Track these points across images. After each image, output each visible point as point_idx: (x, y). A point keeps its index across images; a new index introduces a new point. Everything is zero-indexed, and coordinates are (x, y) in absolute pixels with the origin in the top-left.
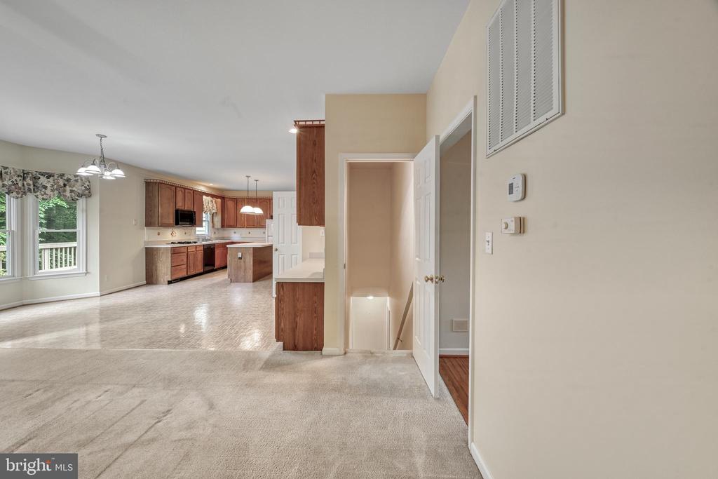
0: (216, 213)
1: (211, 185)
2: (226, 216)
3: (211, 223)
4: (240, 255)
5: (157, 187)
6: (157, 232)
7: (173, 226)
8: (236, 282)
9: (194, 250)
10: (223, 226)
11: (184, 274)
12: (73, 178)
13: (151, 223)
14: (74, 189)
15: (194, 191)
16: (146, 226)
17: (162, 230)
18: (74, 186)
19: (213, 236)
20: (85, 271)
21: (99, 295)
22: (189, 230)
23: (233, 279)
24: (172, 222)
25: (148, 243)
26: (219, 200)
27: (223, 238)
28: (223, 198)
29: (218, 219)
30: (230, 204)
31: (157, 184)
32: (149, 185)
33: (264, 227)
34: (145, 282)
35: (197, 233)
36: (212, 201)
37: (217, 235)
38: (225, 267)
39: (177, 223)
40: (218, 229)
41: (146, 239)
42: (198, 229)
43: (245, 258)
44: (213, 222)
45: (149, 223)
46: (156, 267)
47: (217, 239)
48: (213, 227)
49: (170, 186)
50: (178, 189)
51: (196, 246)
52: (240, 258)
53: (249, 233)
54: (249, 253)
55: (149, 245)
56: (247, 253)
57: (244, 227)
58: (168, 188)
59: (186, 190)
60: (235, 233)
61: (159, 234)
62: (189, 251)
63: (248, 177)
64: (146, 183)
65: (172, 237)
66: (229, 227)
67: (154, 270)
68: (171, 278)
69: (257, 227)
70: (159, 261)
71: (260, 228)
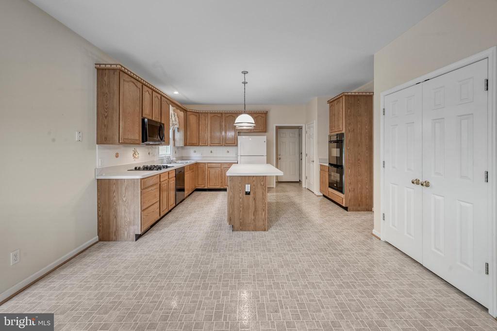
0: (178, 129)
1: (177, 93)
2: (188, 133)
3: (172, 141)
4: (248, 188)
5: (117, 77)
6: (113, 153)
7: (139, 144)
8: (241, 230)
9: (166, 178)
10: (185, 144)
11: (157, 216)
13: (106, 138)
15: (161, 96)
16: (97, 144)
17: (121, 149)
19: (174, 155)
23: (237, 225)
24: (137, 137)
25: (102, 170)
26: (182, 114)
28: (186, 111)
29: (180, 136)
30: (193, 119)
31: (117, 73)
32: (102, 72)
33: (236, 145)
34: (97, 239)
35: (160, 152)
36: (174, 115)
39: (144, 139)
40: (179, 148)
41: (98, 164)
43: (255, 193)
44: (174, 139)
45: (103, 139)
46: (116, 211)
48: (174, 145)
49: (135, 79)
51: (169, 172)
52: (248, 193)
53: (211, 152)
54: (261, 185)
55: (102, 175)
56: (259, 185)
57: (207, 146)
58: (132, 84)
59: (154, 92)
60: (195, 152)
61: (117, 156)
62: (162, 180)
63: (245, 74)
64: (98, 69)
65: (135, 160)
66: (191, 146)
67: (112, 217)
68: (141, 230)
69: (222, 146)
70: (121, 202)
71: (225, 146)
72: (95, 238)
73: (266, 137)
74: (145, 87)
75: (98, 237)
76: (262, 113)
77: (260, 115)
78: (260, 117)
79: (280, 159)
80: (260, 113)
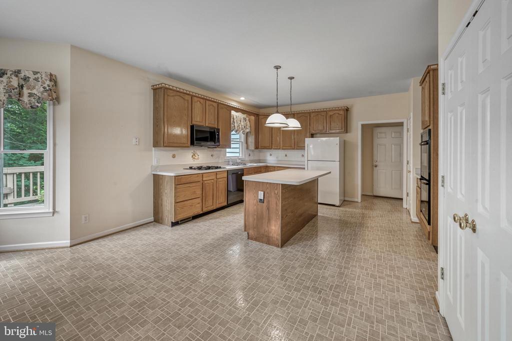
0: (250, 132)
1: (242, 99)
2: (260, 137)
3: (245, 145)
5: (163, 94)
6: (170, 154)
7: (188, 147)
8: (255, 239)
9: (214, 177)
10: (257, 147)
11: (198, 211)
12: (32, 77)
13: (157, 143)
14: (34, 91)
15: (218, 104)
16: (154, 147)
17: (178, 152)
18: (34, 88)
19: (247, 158)
20: (51, 210)
21: (69, 245)
22: (216, 152)
23: (251, 234)
24: (186, 142)
25: (156, 168)
26: (253, 118)
27: (259, 161)
28: (257, 115)
29: (252, 139)
31: (163, 89)
32: (157, 91)
33: (303, 148)
34: (152, 219)
35: (228, 155)
36: (245, 119)
37: (252, 158)
38: (242, 201)
39: (192, 143)
40: (253, 151)
41: (154, 163)
42: (228, 150)
43: (269, 202)
44: (247, 143)
45: (155, 143)
46: (162, 200)
47: (251, 162)
48: (247, 148)
49: (182, 94)
50: (195, 99)
51: (216, 173)
53: (286, 156)
54: (275, 193)
55: (157, 171)
56: (273, 194)
57: (280, 149)
58: (179, 97)
59: (207, 102)
60: (271, 155)
61: (174, 156)
62: (204, 179)
63: (277, 69)
64: (154, 89)
65: (194, 161)
66: (264, 149)
67: (160, 205)
68: (175, 219)
69: (294, 149)
70: (164, 193)
71: (297, 149)
72: (151, 218)
73: (338, 138)
74: (195, 98)
75: (153, 218)
76: (340, 110)
77: (337, 112)
78: (337, 115)
79: (376, 166)
80: (335, 110)
